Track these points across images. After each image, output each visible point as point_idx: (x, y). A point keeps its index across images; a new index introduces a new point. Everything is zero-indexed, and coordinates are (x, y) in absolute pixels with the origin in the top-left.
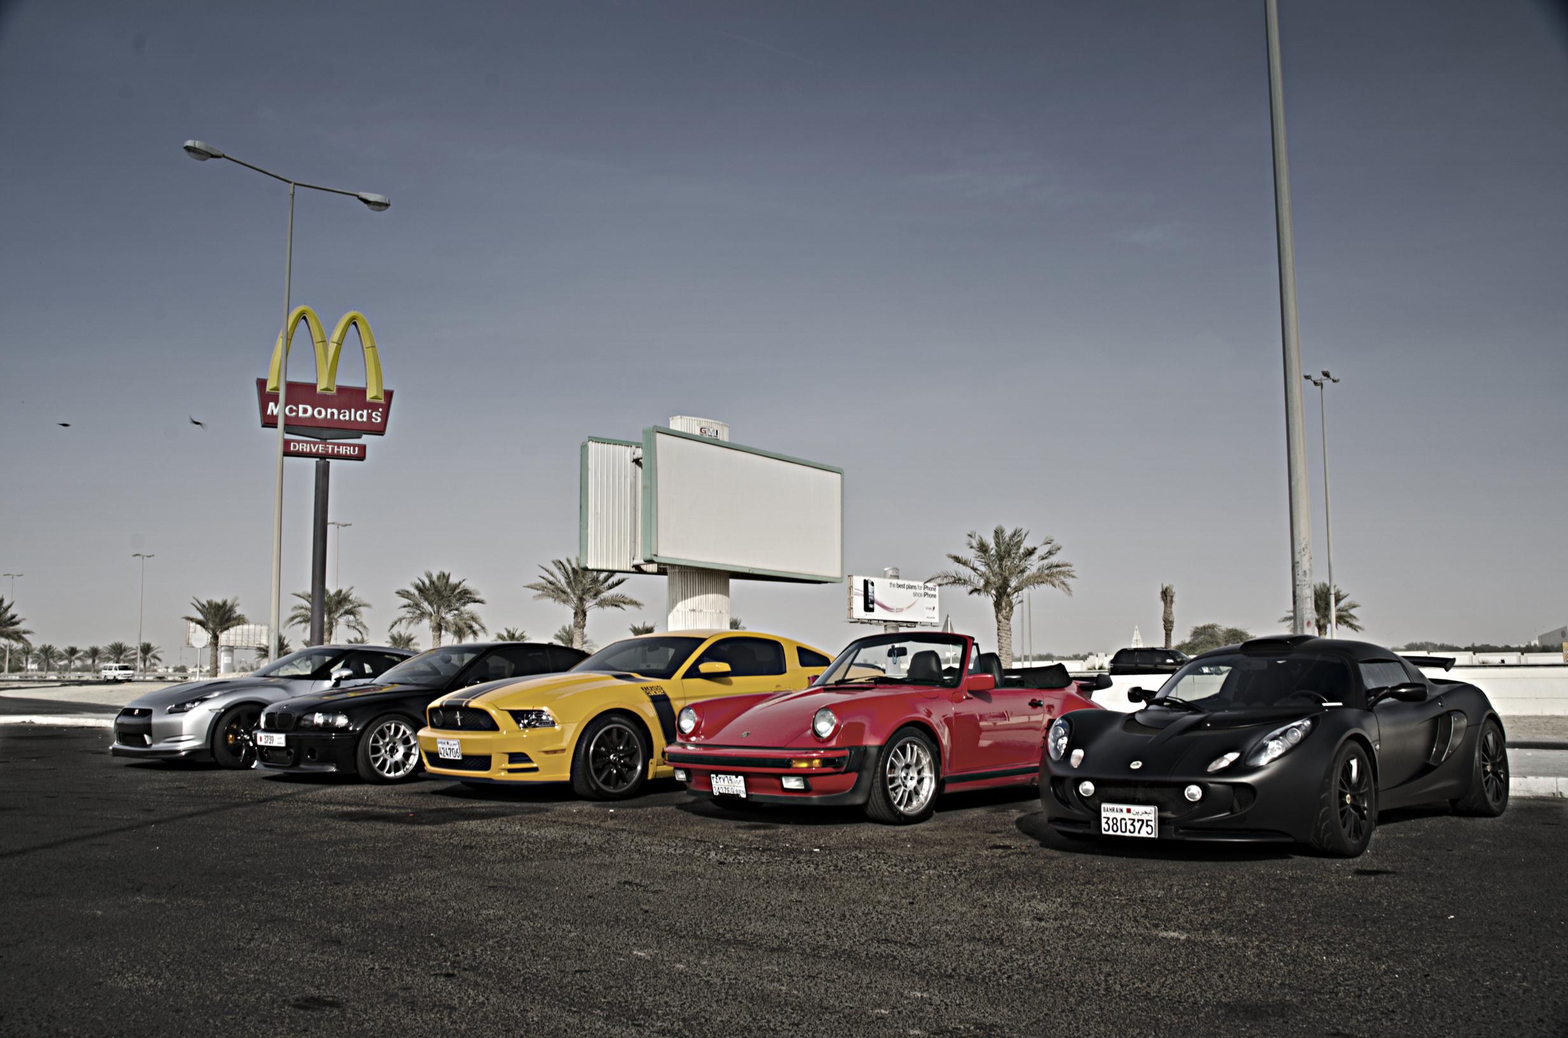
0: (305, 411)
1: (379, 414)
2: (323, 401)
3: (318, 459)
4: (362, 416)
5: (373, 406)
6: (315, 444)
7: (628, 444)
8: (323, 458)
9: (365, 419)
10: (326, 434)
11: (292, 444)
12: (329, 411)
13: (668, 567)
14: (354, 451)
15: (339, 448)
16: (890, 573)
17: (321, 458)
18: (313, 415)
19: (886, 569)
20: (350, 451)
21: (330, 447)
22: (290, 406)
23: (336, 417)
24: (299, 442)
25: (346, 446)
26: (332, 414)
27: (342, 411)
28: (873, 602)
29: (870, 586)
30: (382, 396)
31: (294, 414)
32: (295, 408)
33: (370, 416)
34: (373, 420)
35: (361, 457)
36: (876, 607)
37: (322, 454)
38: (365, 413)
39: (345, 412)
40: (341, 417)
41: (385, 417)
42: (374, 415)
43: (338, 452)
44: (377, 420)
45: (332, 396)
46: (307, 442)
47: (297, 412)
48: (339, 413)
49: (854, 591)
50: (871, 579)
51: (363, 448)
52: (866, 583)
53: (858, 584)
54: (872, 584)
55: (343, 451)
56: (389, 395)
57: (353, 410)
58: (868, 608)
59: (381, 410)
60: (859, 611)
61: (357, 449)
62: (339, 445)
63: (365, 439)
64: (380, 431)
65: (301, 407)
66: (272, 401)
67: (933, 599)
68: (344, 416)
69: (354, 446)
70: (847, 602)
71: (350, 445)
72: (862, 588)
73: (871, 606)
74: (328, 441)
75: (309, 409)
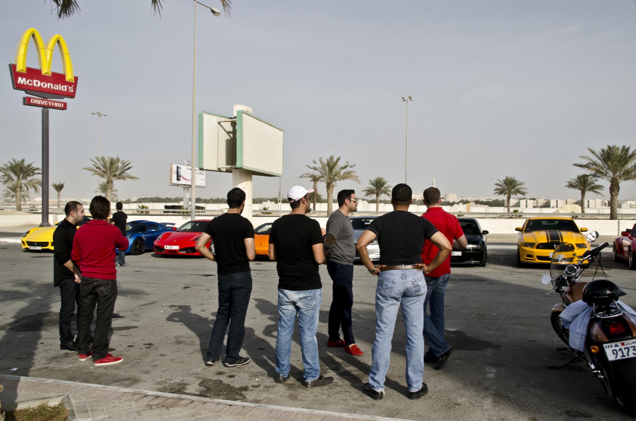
0: (37, 83)
1: (72, 88)
2: (44, 79)
3: (43, 108)
4: (64, 88)
5: (69, 84)
6: (43, 100)
7: (216, 115)
8: (45, 107)
9: (66, 90)
10: (46, 95)
11: (32, 100)
12: (49, 84)
13: (233, 169)
14: (62, 106)
15: (54, 103)
16: (187, 163)
17: (44, 108)
18: (41, 86)
19: (185, 162)
20: (60, 105)
21: (50, 102)
22: (29, 80)
23: (52, 88)
24: (35, 99)
25: (58, 102)
26: (50, 86)
27: (55, 85)
28: (180, 176)
29: (179, 169)
30: (73, 79)
31: (31, 84)
32: (32, 81)
33: (68, 88)
34: (70, 91)
35: (65, 108)
36: (181, 179)
37: (46, 106)
38: (66, 86)
39: (56, 86)
40: (54, 88)
41: (75, 89)
42: (70, 88)
43: (54, 105)
44: (71, 91)
45: (48, 77)
46: (39, 99)
47: (33, 83)
48: (54, 86)
49: (173, 171)
50: (180, 166)
51: (65, 104)
52: (178, 167)
53: (175, 169)
54: (180, 168)
55: (56, 105)
56: (76, 79)
57: (60, 85)
58: (178, 180)
59: (73, 86)
60: (175, 181)
61: (63, 104)
62: (54, 102)
63: (66, 100)
64: (72, 96)
65: (35, 81)
66: (20, 77)
67: (203, 175)
68: (56, 88)
69: (62, 103)
70: (170, 176)
71: (59, 102)
72: (176, 170)
73: (179, 178)
74: (48, 99)
75: (39, 82)
